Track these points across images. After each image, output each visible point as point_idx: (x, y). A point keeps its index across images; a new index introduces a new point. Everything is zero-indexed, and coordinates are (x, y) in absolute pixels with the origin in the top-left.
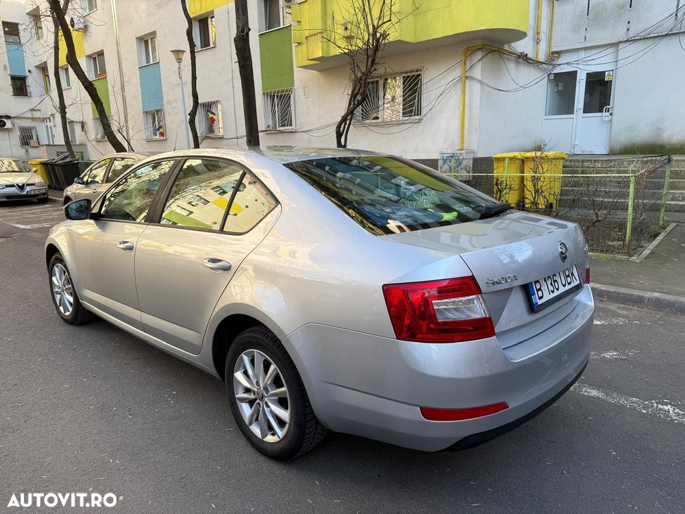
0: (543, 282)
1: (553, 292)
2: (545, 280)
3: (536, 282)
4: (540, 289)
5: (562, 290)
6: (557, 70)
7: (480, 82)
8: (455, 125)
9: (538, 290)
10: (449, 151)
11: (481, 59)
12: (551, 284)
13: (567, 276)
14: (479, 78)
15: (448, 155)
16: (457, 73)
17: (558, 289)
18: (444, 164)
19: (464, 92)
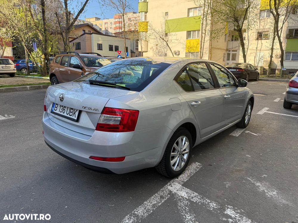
0: (59, 106)
1: (61, 112)
2: (60, 106)
3: (57, 104)
4: (57, 107)
5: (65, 114)
9: (56, 107)
12: (62, 109)
13: (71, 112)
17: (63, 113)
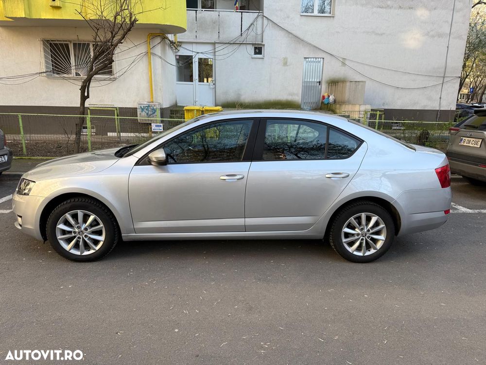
6: (179, 54)
7: (160, 57)
8: (144, 85)
10: (146, 103)
11: (160, 43)
14: (160, 55)
15: (145, 106)
16: (142, 49)
18: (142, 112)
19: (150, 63)
